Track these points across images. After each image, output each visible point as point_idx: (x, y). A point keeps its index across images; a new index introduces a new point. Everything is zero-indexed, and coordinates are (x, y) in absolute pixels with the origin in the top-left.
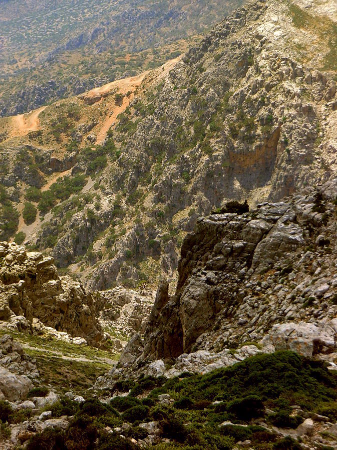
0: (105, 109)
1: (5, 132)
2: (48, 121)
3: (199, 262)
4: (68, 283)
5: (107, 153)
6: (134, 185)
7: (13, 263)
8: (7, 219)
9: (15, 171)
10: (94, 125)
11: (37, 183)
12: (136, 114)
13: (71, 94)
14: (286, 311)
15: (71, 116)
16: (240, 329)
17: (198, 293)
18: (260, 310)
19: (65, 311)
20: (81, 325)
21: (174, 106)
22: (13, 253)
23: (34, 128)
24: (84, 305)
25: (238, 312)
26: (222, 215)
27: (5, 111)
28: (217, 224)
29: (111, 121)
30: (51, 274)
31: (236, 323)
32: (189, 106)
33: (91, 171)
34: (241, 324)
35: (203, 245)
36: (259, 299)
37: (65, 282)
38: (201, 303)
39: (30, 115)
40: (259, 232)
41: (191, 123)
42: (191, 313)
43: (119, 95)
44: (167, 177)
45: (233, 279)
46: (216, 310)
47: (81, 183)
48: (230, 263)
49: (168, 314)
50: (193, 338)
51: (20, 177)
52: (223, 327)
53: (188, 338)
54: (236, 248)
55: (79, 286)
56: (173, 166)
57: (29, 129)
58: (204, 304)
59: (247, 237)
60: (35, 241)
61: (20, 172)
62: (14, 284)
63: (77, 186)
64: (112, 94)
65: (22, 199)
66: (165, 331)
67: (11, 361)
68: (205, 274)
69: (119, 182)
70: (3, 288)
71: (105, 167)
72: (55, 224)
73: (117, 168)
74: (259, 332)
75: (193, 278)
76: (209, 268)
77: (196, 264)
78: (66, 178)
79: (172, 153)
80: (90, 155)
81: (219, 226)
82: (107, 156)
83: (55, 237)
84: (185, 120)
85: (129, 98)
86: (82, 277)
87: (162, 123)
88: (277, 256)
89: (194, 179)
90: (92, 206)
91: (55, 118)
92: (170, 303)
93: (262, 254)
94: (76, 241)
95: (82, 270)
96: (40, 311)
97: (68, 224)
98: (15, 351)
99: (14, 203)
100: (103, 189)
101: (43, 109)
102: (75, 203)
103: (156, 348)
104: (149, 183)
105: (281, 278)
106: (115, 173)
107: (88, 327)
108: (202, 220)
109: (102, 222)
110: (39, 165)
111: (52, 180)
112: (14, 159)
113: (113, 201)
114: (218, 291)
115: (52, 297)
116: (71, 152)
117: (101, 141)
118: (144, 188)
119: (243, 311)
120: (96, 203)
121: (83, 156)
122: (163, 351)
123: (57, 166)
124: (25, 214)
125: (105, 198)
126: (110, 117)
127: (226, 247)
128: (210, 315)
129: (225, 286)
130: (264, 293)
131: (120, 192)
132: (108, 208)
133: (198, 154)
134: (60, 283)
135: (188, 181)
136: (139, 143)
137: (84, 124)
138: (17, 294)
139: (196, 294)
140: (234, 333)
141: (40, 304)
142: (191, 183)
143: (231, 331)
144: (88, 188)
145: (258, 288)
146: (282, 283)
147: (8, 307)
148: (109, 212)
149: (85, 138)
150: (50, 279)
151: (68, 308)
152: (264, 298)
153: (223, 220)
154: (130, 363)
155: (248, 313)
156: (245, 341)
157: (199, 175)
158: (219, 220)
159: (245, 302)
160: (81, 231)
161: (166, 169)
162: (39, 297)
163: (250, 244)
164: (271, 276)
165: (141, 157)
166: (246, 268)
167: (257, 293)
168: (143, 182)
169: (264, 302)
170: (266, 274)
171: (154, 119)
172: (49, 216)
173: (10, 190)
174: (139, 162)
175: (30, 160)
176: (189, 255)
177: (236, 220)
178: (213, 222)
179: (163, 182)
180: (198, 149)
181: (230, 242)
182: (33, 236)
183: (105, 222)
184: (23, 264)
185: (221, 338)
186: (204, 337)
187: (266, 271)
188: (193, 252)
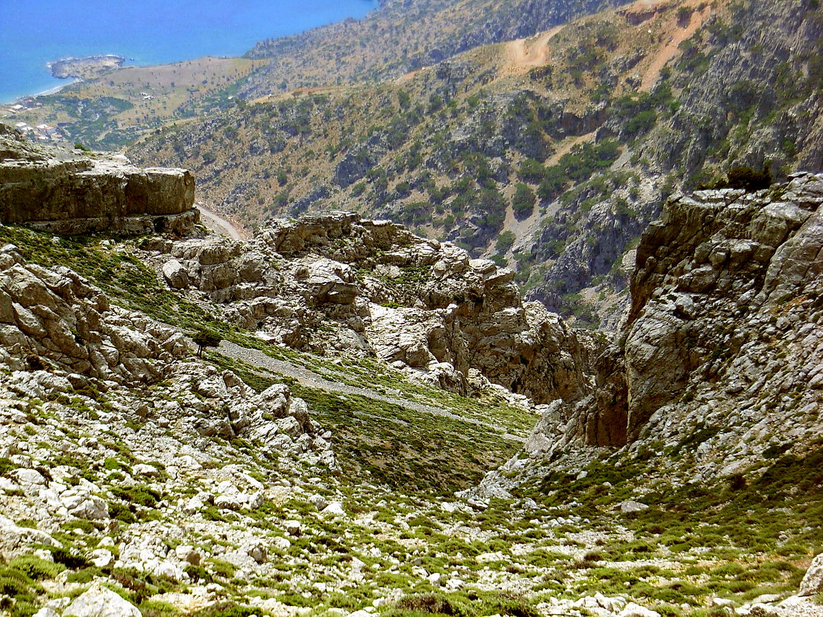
0: (659, 32)
1: (494, 68)
2: (563, 50)
3: (667, 277)
4: (538, 315)
5: (658, 105)
6: (698, 160)
7: (445, 276)
8: (486, 209)
9: (504, 132)
10: (639, 59)
11: (539, 152)
12: (712, 41)
13: (609, 8)
14: (811, 373)
15: (601, 42)
16: (729, 402)
17: (658, 332)
18: (768, 369)
19: (530, 360)
20: (556, 385)
21: (776, 29)
22: (446, 260)
23: (540, 62)
24: (562, 353)
25: (729, 371)
26: (717, 192)
27: (500, 34)
28: (704, 208)
29: (669, 53)
30: (508, 297)
31: (724, 389)
32: (802, 29)
33: (629, 135)
34: (733, 393)
35: (676, 246)
36: (769, 349)
37: (533, 312)
38: (662, 351)
39: (535, 40)
40: (783, 225)
41: (804, 58)
42: (642, 369)
43: (685, 9)
44: (755, 149)
45: (726, 311)
46: (690, 366)
47: (610, 155)
48: (723, 282)
49: (607, 368)
50: (645, 413)
51: (512, 142)
52: (699, 397)
53: (634, 413)
54: (736, 253)
55: (556, 321)
56: (768, 131)
57: (530, 64)
58: (667, 354)
59: (760, 234)
60: (530, 247)
61: (513, 134)
62: (440, 310)
63: (603, 159)
64: (674, 7)
65: (513, 178)
66: (601, 398)
67: (276, 433)
68: (674, 299)
69: (672, 154)
70: (420, 315)
71: (652, 128)
72: (564, 221)
73: (670, 130)
74: (759, 408)
75: (652, 305)
76: (683, 288)
77: (663, 281)
78: (587, 146)
79: (767, 107)
80: (629, 108)
81: (708, 212)
82: (658, 111)
83: (562, 242)
84: (794, 52)
85: (702, 14)
86: (602, 310)
87: (754, 56)
88: (812, 271)
89: (803, 153)
90: (624, 193)
91: (576, 45)
92: (612, 349)
93: (786, 265)
94: (594, 250)
95: (602, 298)
96: (487, 359)
97: (584, 220)
98: (292, 414)
99: (499, 184)
100: (646, 165)
101: (558, 30)
102: (597, 188)
103: (585, 428)
104: (724, 157)
105: (814, 311)
106: (666, 139)
107: (569, 389)
108: (677, 200)
109: (640, 220)
110: (544, 122)
111: (564, 148)
112: (504, 112)
113: (660, 187)
114: (696, 332)
115: (509, 336)
116: (598, 103)
117: (649, 84)
118: (714, 166)
119: (739, 369)
120: (632, 189)
121: (616, 109)
122: (596, 433)
123: (574, 125)
124: (516, 204)
125: (648, 180)
126: (667, 45)
127: (718, 250)
128: (678, 375)
129: (711, 323)
130: (779, 337)
131: (674, 172)
132: (651, 197)
133: (812, 112)
134: (523, 313)
135: (791, 156)
136: (712, 90)
137: (622, 57)
138: (442, 327)
139: (653, 334)
140: (717, 409)
141: (488, 347)
142: (796, 159)
143: (712, 405)
144: (621, 164)
145: (771, 329)
146: (815, 320)
147: (425, 347)
148: (652, 204)
149: (622, 81)
150: (507, 306)
151: (535, 355)
152: (778, 348)
153: (717, 201)
154: (543, 451)
155: (747, 373)
156: (731, 423)
157: (812, 147)
158: (710, 200)
159: (743, 353)
160: (604, 234)
161: (755, 135)
162: (487, 334)
163: (763, 247)
164: (797, 307)
165: (713, 112)
166: (753, 291)
167: (767, 337)
168: (714, 157)
169: (777, 355)
170: (787, 304)
171: (739, 51)
172: (554, 207)
173: (495, 163)
174: (708, 122)
175: (529, 114)
176: (651, 262)
177: (743, 202)
178: (698, 204)
179: (749, 157)
180: (812, 103)
181: (724, 242)
182: (527, 240)
183: (645, 221)
184: (462, 277)
185: (694, 417)
186: (664, 413)
187: (788, 298)
188: (658, 259)
